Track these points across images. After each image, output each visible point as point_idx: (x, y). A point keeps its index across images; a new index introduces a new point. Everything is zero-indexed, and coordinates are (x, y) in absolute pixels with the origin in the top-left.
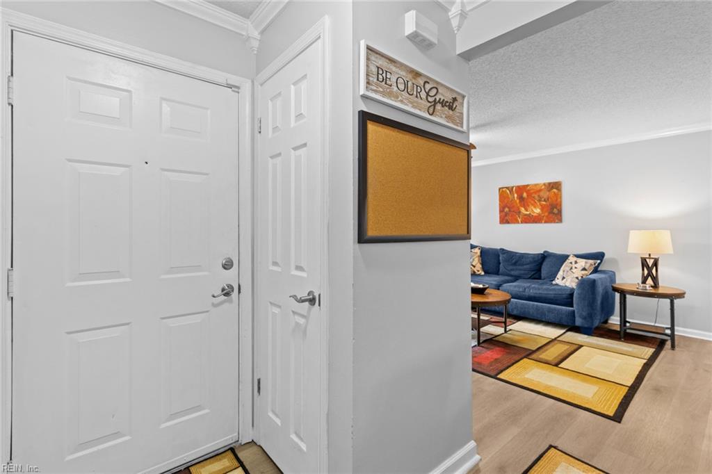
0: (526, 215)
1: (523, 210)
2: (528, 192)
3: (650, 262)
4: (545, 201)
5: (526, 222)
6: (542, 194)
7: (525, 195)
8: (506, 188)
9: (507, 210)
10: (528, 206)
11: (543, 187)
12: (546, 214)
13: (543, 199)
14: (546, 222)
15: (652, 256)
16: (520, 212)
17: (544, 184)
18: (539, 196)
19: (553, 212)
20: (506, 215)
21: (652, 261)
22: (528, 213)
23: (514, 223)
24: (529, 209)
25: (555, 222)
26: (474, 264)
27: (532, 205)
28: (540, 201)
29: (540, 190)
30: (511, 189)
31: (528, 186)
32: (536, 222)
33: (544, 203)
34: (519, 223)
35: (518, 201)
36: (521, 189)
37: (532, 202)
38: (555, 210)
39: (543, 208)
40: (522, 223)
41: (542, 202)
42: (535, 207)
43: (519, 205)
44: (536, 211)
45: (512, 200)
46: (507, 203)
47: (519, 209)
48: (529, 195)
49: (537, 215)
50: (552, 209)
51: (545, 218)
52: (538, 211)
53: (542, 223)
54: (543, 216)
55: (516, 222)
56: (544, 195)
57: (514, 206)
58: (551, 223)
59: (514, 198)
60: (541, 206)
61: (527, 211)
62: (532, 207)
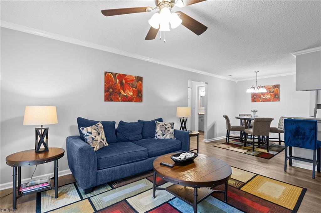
0: (124, 96)
1: (122, 92)
2: (126, 79)
4: (135, 88)
5: (124, 101)
6: (134, 83)
7: (124, 81)
8: (111, 73)
9: (111, 90)
10: (126, 89)
11: (134, 79)
12: (136, 96)
13: (134, 87)
14: (135, 101)
16: (120, 93)
17: (135, 77)
18: (132, 84)
19: (138, 97)
20: (110, 95)
22: (125, 94)
23: (116, 101)
24: (126, 92)
27: (128, 89)
28: (132, 87)
29: (133, 80)
30: (115, 75)
31: (126, 75)
32: (130, 102)
33: (134, 89)
34: (119, 101)
35: (119, 85)
36: (122, 77)
37: (128, 87)
38: (140, 94)
39: (134, 92)
40: (121, 101)
41: (134, 88)
42: (130, 91)
43: (120, 87)
44: (130, 94)
45: (115, 84)
46: (112, 85)
47: (119, 91)
48: (126, 82)
49: (131, 96)
50: (139, 93)
51: (135, 99)
52: (131, 94)
53: (133, 102)
54: (134, 97)
55: (117, 100)
56: (135, 84)
57: (116, 88)
58: (138, 102)
59: (117, 82)
60: (133, 90)
61: (125, 93)
62: (128, 91)
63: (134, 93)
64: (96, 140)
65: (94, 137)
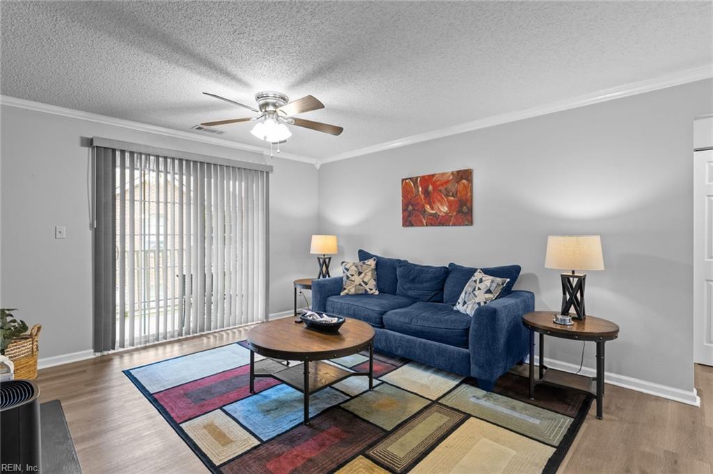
0: (431, 215)
1: (428, 207)
2: (434, 184)
3: (574, 282)
4: (453, 196)
5: (432, 225)
6: (449, 186)
7: (431, 188)
8: (410, 179)
9: (410, 208)
10: (434, 202)
11: (451, 177)
12: (455, 213)
13: (451, 194)
14: (454, 225)
15: (576, 274)
16: (425, 211)
17: (453, 173)
18: (446, 189)
19: (463, 213)
20: (409, 216)
21: (576, 280)
22: (434, 212)
23: (419, 226)
24: (435, 207)
25: (463, 225)
26: (366, 280)
27: (439, 201)
28: (447, 196)
29: (447, 182)
30: (414, 180)
31: (433, 175)
32: (443, 225)
33: (452, 198)
34: (424, 226)
35: (423, 197)
36: (427, 180)
37: (439, 197)
38: (465, 207)
39: (450, 205)
40: (427, 225)
41: (450, 198)
42: (442, 205)
43: (423, 201)
44: (443, 210)
45: (417, 195)
46: (411, 199)
47: (423, 206)
48: (435, 188)
49: (444, 214)
50: (461, 206)
51: (453, 218)
52: (445, 209)
53: (449, 225)
54: (451, 216)
55: (420, 224)
56: (452, 187)
57: (418, 203)
58: (460, 225)
59: (419, 191)
60: (449, 202)
61: (432, 209)
62: (439, 204)
63: (450, 207)
64: (351, 280)
65: (350, 276)
